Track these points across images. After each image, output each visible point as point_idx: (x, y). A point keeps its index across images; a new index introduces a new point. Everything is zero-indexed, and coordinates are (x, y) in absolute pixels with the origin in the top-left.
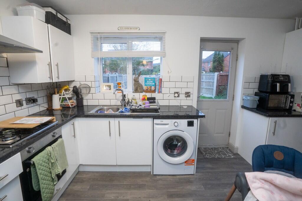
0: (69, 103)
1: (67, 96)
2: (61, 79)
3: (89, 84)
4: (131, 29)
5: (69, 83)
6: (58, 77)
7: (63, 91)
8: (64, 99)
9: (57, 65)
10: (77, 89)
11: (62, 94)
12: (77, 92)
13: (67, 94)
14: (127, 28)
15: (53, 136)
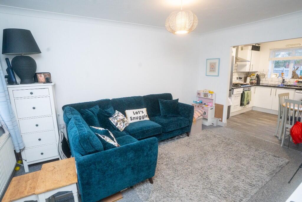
0: (254, 81)
1: (253, 78)
2: (253, 71)
3: (265, 73)
4: (294, 45)
5: (255, 72)
6: (252, 70)
7: (252, 76)
8: (252, 80)
9: (253, 65)
10: (258, 75)
11: (251, 77)
12: (258, 77)
13: (253, 77)
14: (292, 45)
15: (249, 89)
